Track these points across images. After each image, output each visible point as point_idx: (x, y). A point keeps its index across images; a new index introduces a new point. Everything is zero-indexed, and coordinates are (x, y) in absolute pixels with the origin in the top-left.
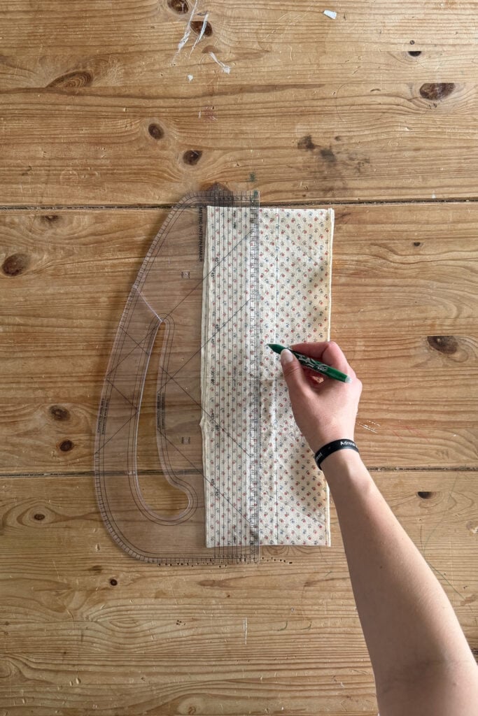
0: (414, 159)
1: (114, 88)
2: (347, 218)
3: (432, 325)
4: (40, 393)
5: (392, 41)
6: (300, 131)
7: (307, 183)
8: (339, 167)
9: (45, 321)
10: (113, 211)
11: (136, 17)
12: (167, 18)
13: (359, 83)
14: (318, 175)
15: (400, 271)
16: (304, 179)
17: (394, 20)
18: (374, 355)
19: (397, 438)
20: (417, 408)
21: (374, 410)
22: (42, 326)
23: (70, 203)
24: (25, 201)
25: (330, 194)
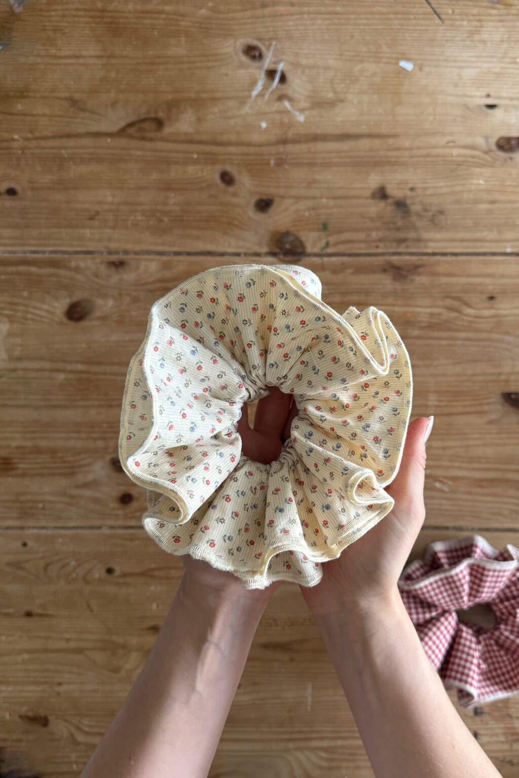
0: (489, 212)
1: (186, 134)
2: (421, 270)
3: (507, 381)
4: (100, 443)
5: (469, 93)
6: (374, 180)
7: (381, 234)
8: (414, 219)
9: (108, 369)
10: (181, 258)
11: (210, 64)
12: (241, 66)
13: (434, 134)
14: (391, 226)
15: (474, 325)
16: (377, 229)
17: (469, 73)
18: (446, 410)
19: (470, 497)
20: (490, 466)
21: (447, 468)
22: (105, 373)
23: (138, 248)
24: (91, 247)
25: (403, 245)
